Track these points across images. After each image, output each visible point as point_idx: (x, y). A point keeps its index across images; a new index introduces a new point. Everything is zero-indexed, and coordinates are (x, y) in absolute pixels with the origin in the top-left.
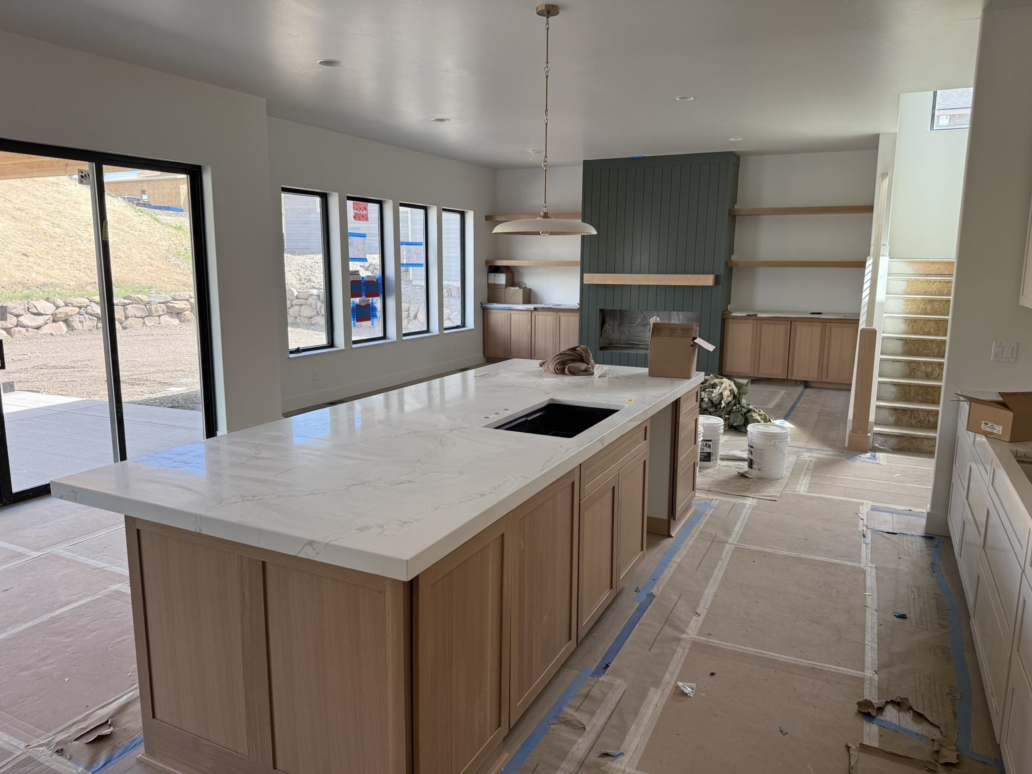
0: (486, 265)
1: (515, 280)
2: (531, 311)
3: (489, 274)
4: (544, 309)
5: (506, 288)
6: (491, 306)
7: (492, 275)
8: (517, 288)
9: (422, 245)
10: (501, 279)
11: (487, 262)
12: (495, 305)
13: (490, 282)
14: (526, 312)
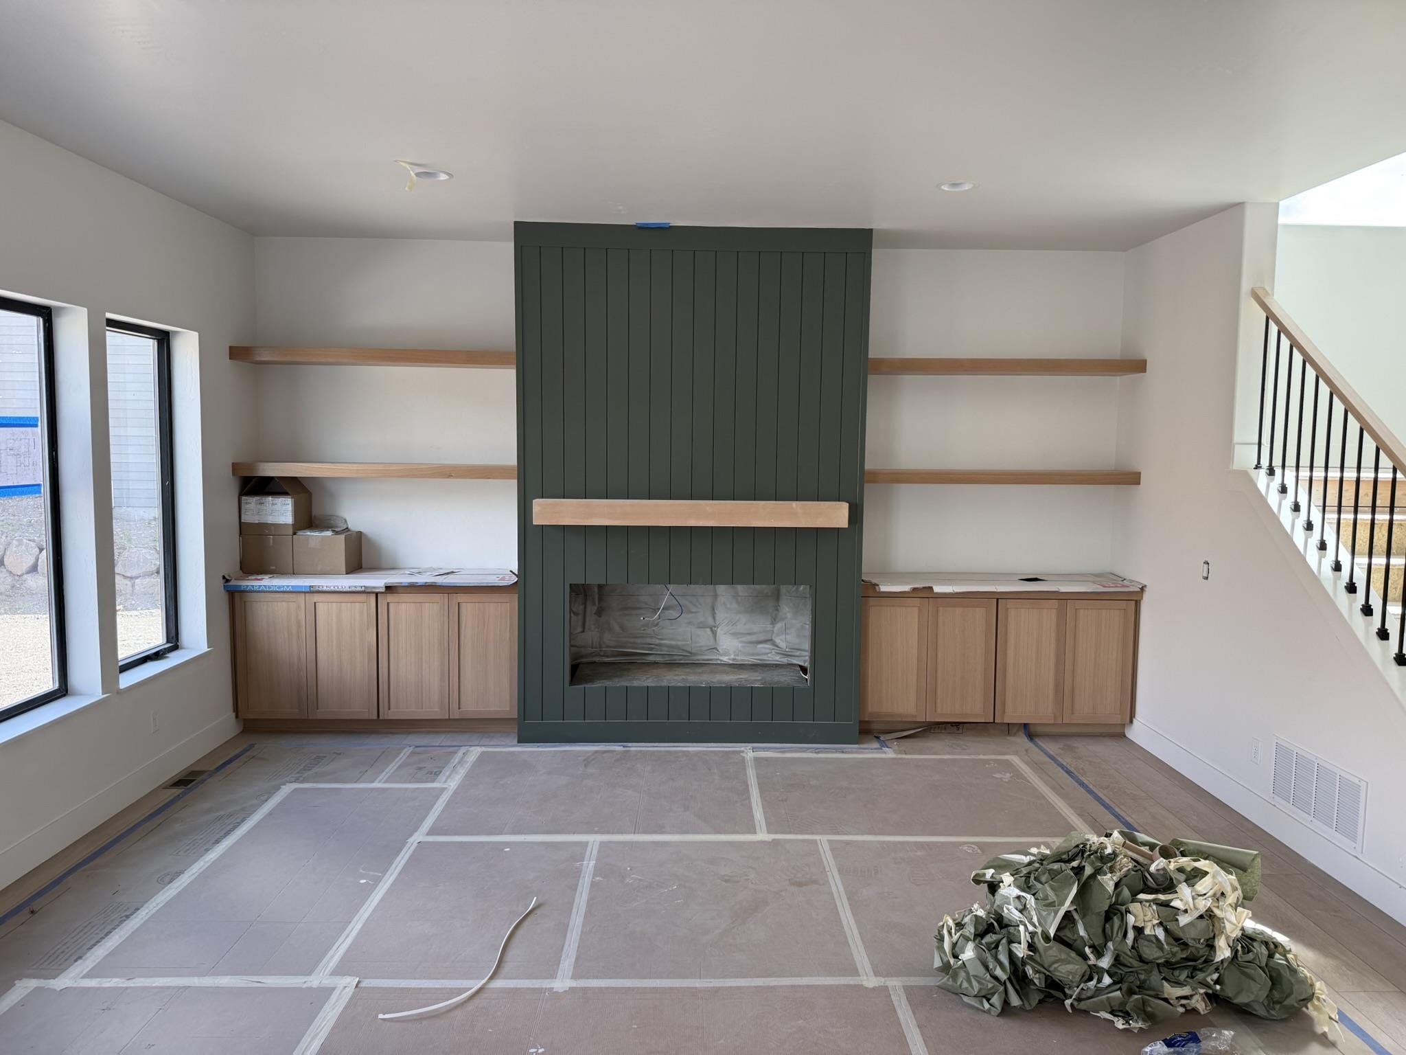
0: (234, 474)
1: (316, 511)
2: (377, 594)
3: (243, 498)
4: (413, 588)
5: (295, 534)
6: (256, 583)
7: (252, 502)
8: (329, 533)
9: (36, 426)
10: (281, 511)
11: (235, 467)
12: (267, 582)
13: (247, 518)
14: (363, 597)
